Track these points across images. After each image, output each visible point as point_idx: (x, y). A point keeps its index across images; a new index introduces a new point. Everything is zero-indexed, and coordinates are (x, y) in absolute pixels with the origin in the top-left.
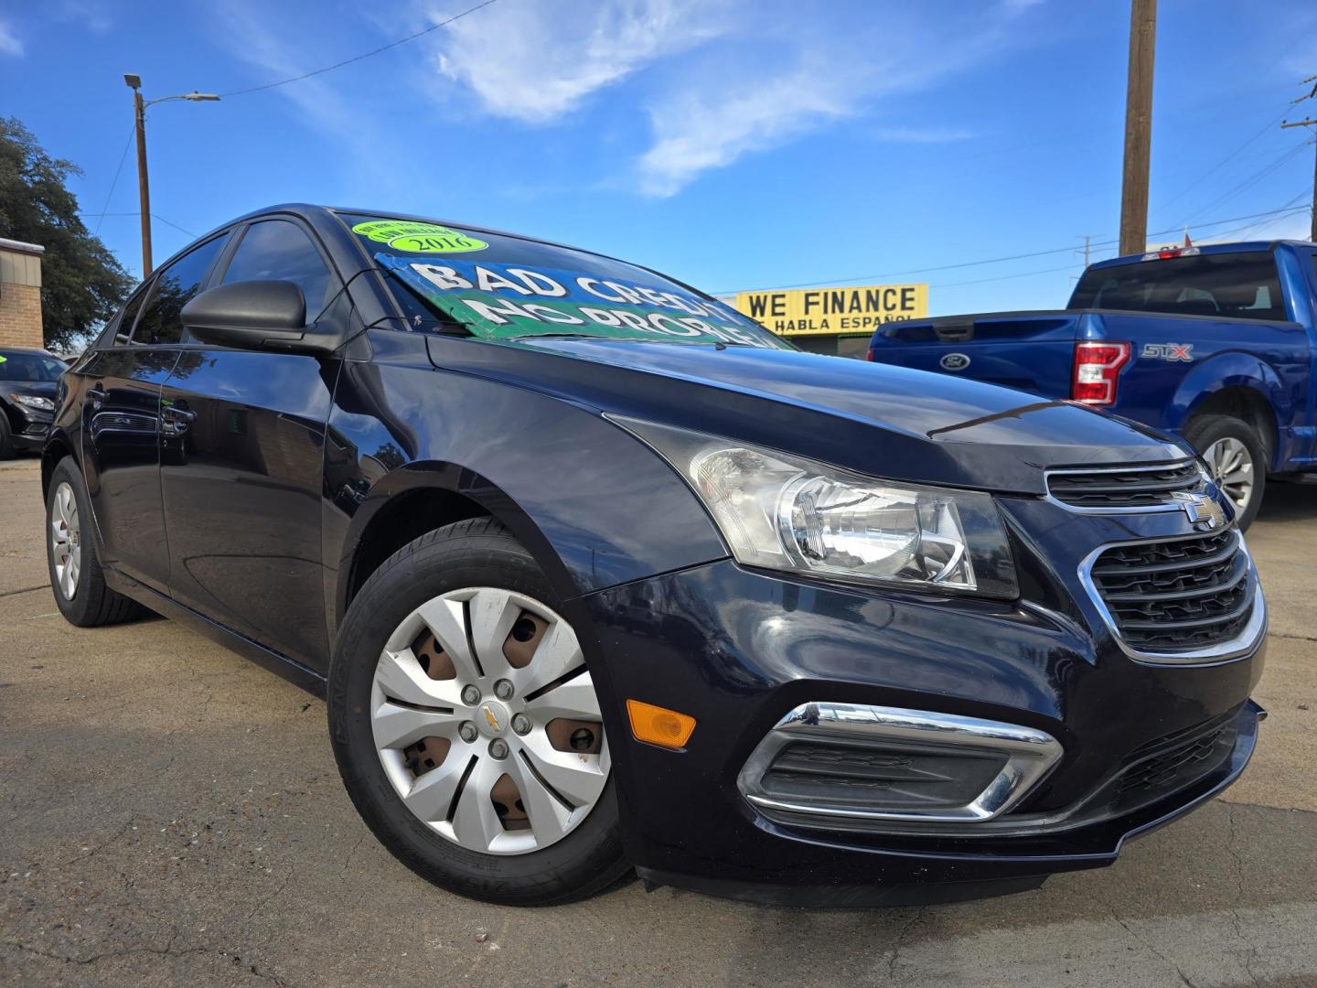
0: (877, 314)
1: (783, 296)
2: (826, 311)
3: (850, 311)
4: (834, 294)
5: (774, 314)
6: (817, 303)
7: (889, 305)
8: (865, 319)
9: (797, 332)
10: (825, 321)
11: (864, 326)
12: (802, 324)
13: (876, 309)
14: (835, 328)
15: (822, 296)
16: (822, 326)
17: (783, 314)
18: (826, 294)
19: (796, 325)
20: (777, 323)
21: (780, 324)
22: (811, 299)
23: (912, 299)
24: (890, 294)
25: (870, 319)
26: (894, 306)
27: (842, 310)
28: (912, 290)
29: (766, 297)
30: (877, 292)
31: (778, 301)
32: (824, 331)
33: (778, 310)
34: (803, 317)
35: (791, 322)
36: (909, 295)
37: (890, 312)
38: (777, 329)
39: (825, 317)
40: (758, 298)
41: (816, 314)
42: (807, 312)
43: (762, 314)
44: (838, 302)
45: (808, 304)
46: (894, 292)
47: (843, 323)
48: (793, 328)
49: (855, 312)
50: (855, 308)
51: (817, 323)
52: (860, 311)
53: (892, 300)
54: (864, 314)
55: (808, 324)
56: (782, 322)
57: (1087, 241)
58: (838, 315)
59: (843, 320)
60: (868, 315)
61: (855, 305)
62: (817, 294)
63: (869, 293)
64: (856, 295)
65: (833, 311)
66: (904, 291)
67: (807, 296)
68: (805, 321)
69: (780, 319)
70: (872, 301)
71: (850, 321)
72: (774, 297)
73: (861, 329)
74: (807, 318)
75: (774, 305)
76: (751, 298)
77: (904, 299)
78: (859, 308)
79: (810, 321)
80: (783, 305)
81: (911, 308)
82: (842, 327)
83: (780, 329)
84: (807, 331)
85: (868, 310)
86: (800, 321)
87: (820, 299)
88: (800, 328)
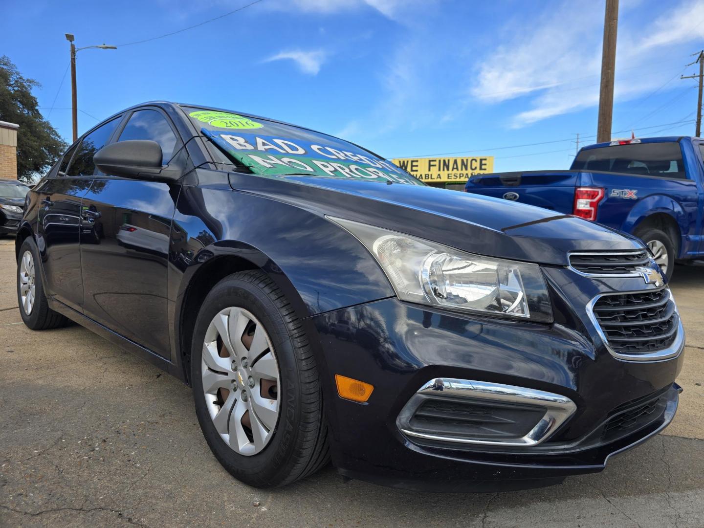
0: (467, 172)
1: (417, 161)
2: (439, 170)
3: (453, 170)
4: (444, 161)
5: (412, 170)
6: (435, 165)
7: (473, 167)
8: (460, 174)
10: (439, 175)
11: (460, 178)
12: (427, 176)
13: (466, 169)
14: (444, 179)
15: (438, 162)
16: (438, 178)
17: (417, 171)
18: (440, 161)
19: (424, 177)
22: (432, 163)
23: (485, 164)
24: (474, 162)
25: (463, 174)
26: (476, 168)
27: (448, 169)
28: (485, 159)
29: (408, 162)
30: (467, 160)
31: (414, 164)
32: (439, 180)
34: (427, 172)
35: (421, 175)
36: (484, 162)
37: (474, 171)
39: (439, 173)
40: (404, 162)
41: (434, 171)
42: (429, 170)
44: (446, 165)
45: (430, 166)
46: (476, 161)
47: (448, 176)
49: (455, 170)
51: (435, 176)
52: (458, 170)
53: (475, 164)
54: (460, 172)
55: (430, 177)
57: (578, 136)
58: (446, 172)
59: (448, 174)
60: (462, 172)
61: (455, 167)
62: (435, 161)
63: (463, 161)
64: (455, 162)
65: (444, 170)
66: (481, 160)
67: (430, 161)
70: (464, 165)
71: (452, 175)
72: (412, 162)
73: (458, 180)
74: (430, 173)
75: (412, 166)
76: (400, 162)
77: (481, 164)
78: (457, 168)
79: (431, 175)
80: (417, 166)
81: (485, 169)
82: (448, 178)
84: (430, 180)
88: (426, 179)
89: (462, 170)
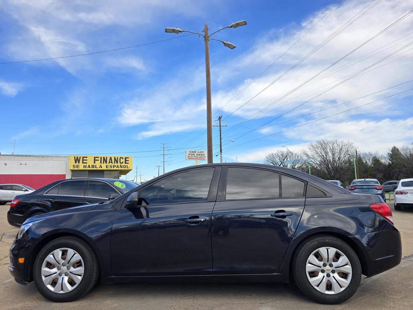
0: (117, 164)
1: (87, 157)
3: (109, 163)
4: (104, 158)
5: (83, 163)
6: (98, 160)
7: (121, 162)
8: (114, 166)
11: (113, 168)
12: (93, 166)
14: (104, 168)
15: (100, 158)
16: (100, 167)
17: (86, 163)
18: (101, 158)
19: (91, 167)
20: (84, 165)
21: (85, 166)
22: (96, 159)
23: (128, 161)
24: (121, 159)
25: (115, 166)
26: (123, 162)
27: (106, 163)
28: (128, 158)
29: (80, 157)
30: (118, 158)
31: (85, 159)
32: (100, 169)
33: (84, 161)
34: (93, 164)
35: (89, 166)
36: (127, 159)
37: (121, 164)
38: (84, 168)
39: (101, 164)
40: (77, 157)
41: (98, 163)
42: (95, 163)
43: (79, 163)
44: (105, 160)
46: (123, 159)
47: (106, 167)
48: (90, 167)
49: (111, 164)
50: (111, 162)
51: (98, 166)
55: (95, 166)
56: (86, 166)
59: (106, 166)
60: (114, 164)
62: (98, 157)
63: (115, 158)
64: (111, 158)
65: (104, 163)
66: (126, 158)
67: (95, 158)
69: (85, 164)
70: (116, 160)
71: (109, 166)
72: (83, 157)
73: (112, 169)
75: (83, 160)
76: (75, 157)
77: (126, 161)
78: (112, 162)
79: (96, 166)
80: (87, 160)
81: (128, 163)
83: (85, 167)
84: (95, 169)
85: (115, 163)
86: (92, 165)
87: (99, 159)
88: (92, 168)
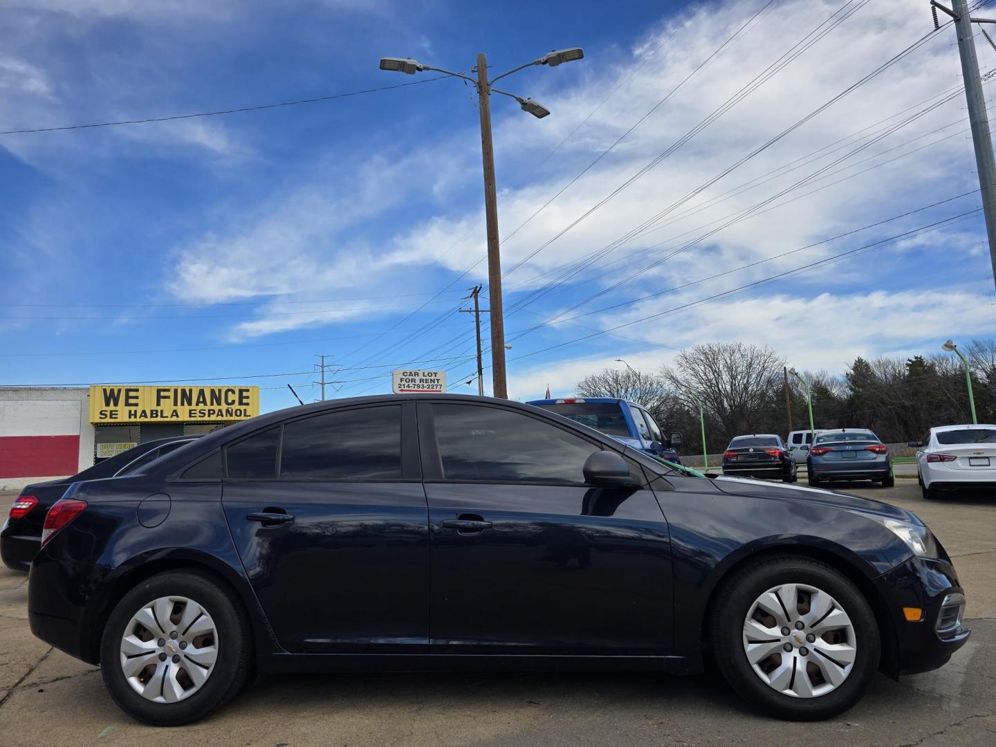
0: (219, 407)
1: (137, 390)
2: (176, 404)
3: (197, 405)
4: (183, 391)
5: (127, 404)
6: (168, 397)
7: (230, 401)
8: (209, 410)
9: (149, 419)
10: (175, 411)
11: (209, 416)
12: (154, 413)
13: (219, 404)
14: (184, 416)
15: (172, 391)
16: (172, 415)
17: (136, 405)
18: (176, 391)
19: (148, 414)
20: (130, 411)
21: (133, 413)
22: (162, 394)
23: (248, 397)
24: (230, 393)
25: (214, 411)
26: (233, 402)
27: (190, 404)
28: (248, 391)
29: (119, 390)
30: (220, 391)
31: (131, 394)
32: (174, 419)
33: (131, 401)
34: (155, 407)
35: (144, 412)
36: (245, 394)
37: (230, 406)
38: (130, 417)
39: (175, 408)
40: (112, 391)
41: (167, 406)
42: (158, 404)
43: (116, 404)
44: (186, 397)
45: (159, 398)
46: (233, 392)
47: (190, 413)
48: (146, 416)
49: (201, 405)
50: (201, 402)
51: (168, 413)
52: (206, 404)
53: (231, 397)
54: (209, 407)
55: (159, 414)
56: (135, 411)
58: (187, 407)
59: (190, 411)
60: (212, 408)
61: (201, 400)
62: (168, 390)
63: (213, 391)
64: (202, 392)
65: (183, 404)
66: (241, 391)
67: (159, 391)
68: (157, 411)
69: (133, 409)
70: (215, 397)
71: (198, 412)
72: (128, 391)
73: (206, 418)
74: (159, 409)
75: (127, 397)
76: (105, 390)
77: (241, 397)
78: (204, 402)
79: (162, 411)
80: (137, 397)
81: (247, 404)
82: (190, 416)
83: (133, 417)
84: (159, 419)
86: (152, 411)
87: (171, 394)
88: (152, 417)
89: (212, 404)
